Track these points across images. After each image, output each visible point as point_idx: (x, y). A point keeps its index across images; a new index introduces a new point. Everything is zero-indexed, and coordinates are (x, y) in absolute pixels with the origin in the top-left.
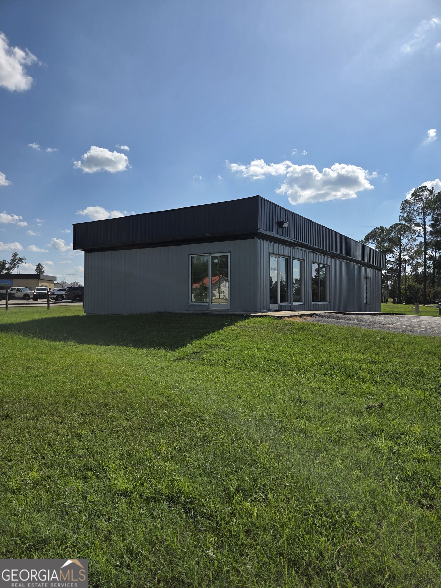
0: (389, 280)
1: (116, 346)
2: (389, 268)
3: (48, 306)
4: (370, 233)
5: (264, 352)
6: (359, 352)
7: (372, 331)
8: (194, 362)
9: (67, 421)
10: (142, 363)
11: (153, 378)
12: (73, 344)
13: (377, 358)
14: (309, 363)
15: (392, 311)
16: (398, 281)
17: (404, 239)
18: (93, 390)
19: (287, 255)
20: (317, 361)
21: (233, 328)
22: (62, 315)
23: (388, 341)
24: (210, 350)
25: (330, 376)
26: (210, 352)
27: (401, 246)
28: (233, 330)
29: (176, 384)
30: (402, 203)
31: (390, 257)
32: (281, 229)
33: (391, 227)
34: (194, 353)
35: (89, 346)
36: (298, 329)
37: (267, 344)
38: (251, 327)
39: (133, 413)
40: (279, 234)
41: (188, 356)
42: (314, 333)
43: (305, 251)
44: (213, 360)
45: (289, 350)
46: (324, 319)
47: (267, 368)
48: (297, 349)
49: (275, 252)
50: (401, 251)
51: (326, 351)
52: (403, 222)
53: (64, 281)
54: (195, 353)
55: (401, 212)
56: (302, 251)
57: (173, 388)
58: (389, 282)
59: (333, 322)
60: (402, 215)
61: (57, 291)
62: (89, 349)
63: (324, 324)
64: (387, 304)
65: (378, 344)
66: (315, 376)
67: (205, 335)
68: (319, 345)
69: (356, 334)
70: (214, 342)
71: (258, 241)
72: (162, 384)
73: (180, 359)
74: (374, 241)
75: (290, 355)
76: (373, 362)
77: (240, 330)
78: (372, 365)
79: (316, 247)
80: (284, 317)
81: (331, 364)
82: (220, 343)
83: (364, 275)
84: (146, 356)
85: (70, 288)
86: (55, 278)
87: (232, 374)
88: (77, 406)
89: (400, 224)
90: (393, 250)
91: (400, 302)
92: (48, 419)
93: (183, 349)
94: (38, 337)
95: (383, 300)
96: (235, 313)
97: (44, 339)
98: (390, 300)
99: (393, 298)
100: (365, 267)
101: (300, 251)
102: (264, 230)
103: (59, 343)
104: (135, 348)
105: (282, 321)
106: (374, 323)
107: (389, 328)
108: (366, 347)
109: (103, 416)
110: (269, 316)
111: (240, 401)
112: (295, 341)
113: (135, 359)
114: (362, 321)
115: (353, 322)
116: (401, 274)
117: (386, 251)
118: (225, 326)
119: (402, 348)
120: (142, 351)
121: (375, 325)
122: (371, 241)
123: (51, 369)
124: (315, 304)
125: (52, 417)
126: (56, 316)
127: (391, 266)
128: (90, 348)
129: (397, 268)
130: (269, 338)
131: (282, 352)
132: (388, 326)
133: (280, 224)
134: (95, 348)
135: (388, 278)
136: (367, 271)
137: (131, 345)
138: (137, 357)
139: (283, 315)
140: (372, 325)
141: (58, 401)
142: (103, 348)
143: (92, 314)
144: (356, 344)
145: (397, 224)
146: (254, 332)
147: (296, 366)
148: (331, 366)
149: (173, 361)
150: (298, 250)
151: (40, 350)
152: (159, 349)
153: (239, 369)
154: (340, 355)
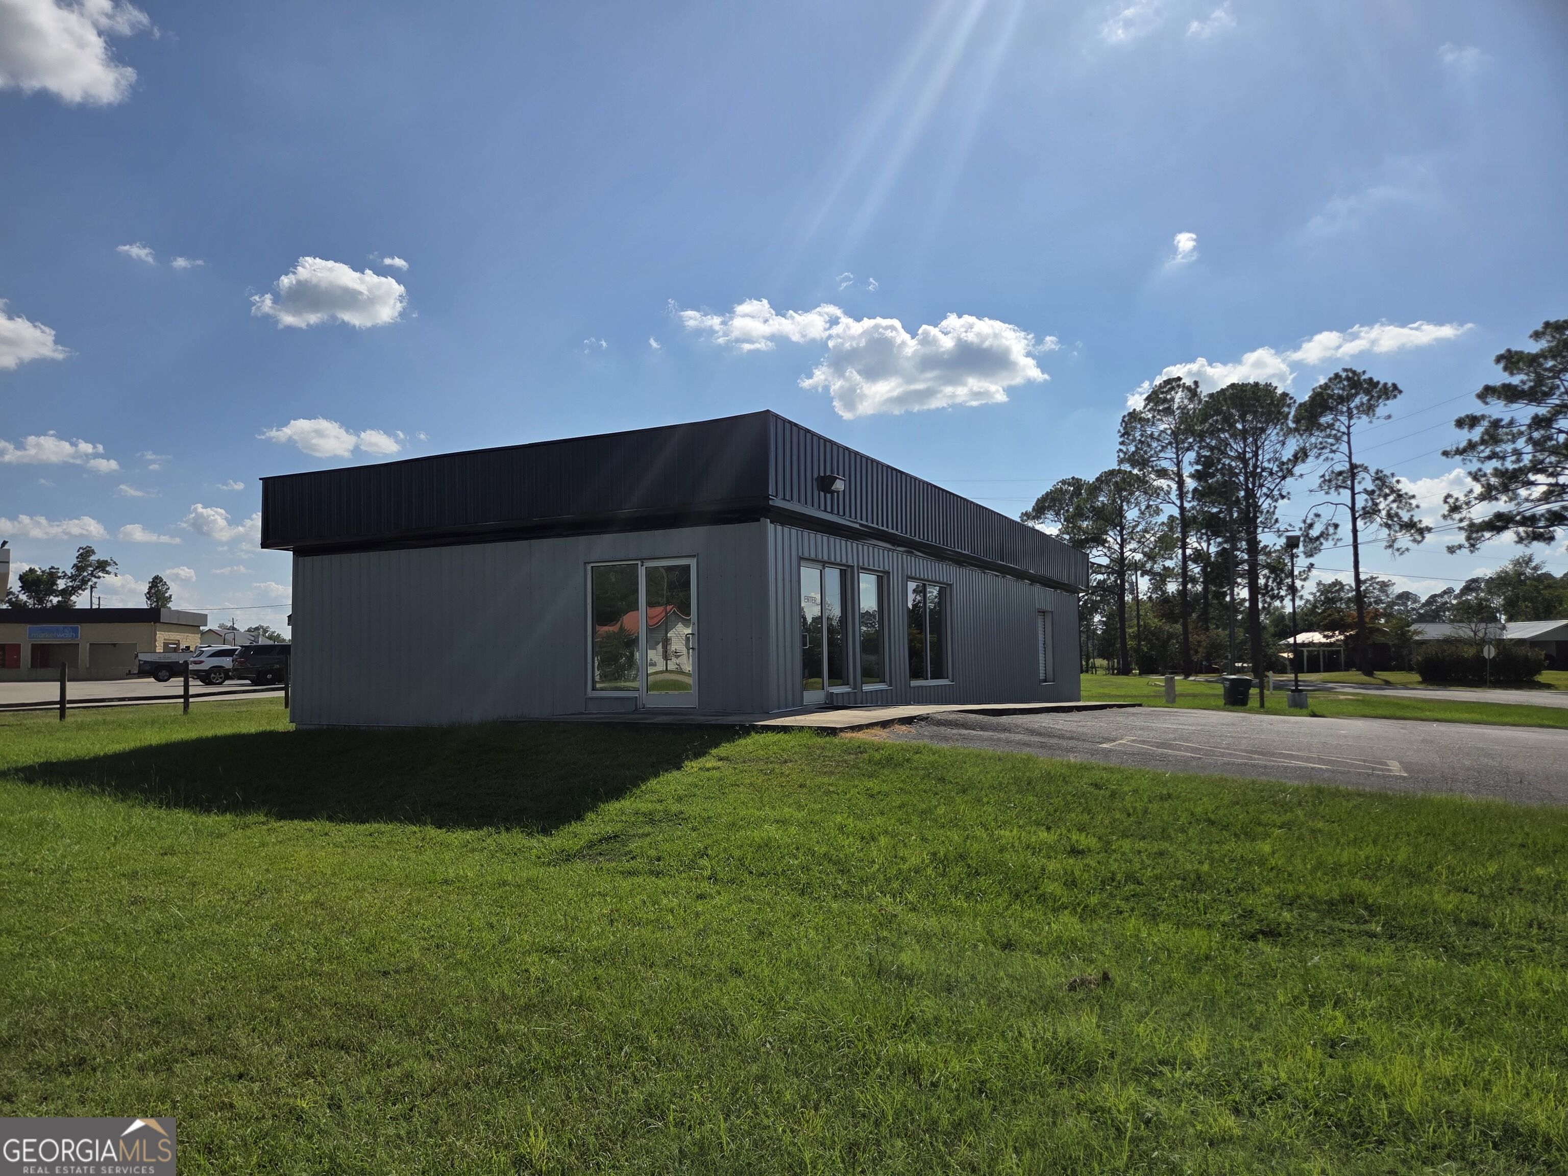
0: (1096, 612)
1: (385, 822)
2: (1095, 584)
3: (186, 705)
4: (1047, 494)
5: (793, 830)
6: (1038, 823)
7: (1069, 766)
8: (606, 865)
9: (257, 1070)
10: (461, 873)
11: (494, 920)
12: (262, 819)
13: (1084, 841)
14: (914, 861)
15: (1110, 696)
16: (1118, 617)
17: (1130, 509)
18: (326, 968)
19: (844, 561)
20: (934, 854)
21: (709, 762)
22: (226, 730)
23: (1108, 793)
24: (648, 829)
25: (969, 896)
26: (648, 835)
27: (1122, 528)
28: (708, 770)
29: (560, 936)
30: (1123, 421)
31: (1098, 556)
32: (829, 496)
33: (1097, 479)
34: (605, 839)
35: (309, 824)
36: (879, 763)
37: (800, 807)
38: (758, 760)
39: (444, 1037)
40: (822, 508)
41: (590, 847)
42: (922, 772)
43: (889, 550)
44: (659, 859)
45: (860, 824)
46: (942, 729)
47: (804, 878)
48: (879, 820)
49: (813, 556)
50: (1123, 540)
51: (954, 823)
52: (1127, 467)
53: (229, 624)
54: (608, 839)
55: (1122, 443)
56: (881, 551)
57: (553, 951)
58: (1097, 618)
59: (965, 738)
60: (1124, 448)
61: (210, 656)
62: (308, 835)
63: (945, 746)
64: (1094, 677)
65: (1083, 801)
66: (931, 898)
67: (635, 786)
68: (936, 807)
69: (1028, 774)
70: (659, 807)
71: (771, 527)
72: (522, 940)
73: (568, 857)
74: (1057, 514)
75: (863, 838)
76: (1075, 852)
77: (727, 769)
78: (1071, 861)
79: (917, 539)
80: (842, 730)
81: (970, 862)
82: (675, 808)
83: (1037, 606)
84: (473, 850)
85: (246, 649)
86: (203, 619)
87: (713, 898)
88: (284, 1021)
89: (1119, 471)
90: (1105, 537)
91: (1125, 671)
92: (202, 1066)
93: (575, 827)
94: (158, 800)
95: (1084, 663)
96: (714, 720)
97: (176, 805)
98: (1099, 662)
99: (1108, 657)
100: (1038, 586)
101: (876, 550)
102: (784, 499)
103: (221, 818)
104: (440, 828)
105: (836, 740)
106: (1071, 738)
107: (1107, 752)
108: (1055, 811)
109: (362, 1048)
110: (801, 729)
111: (740, 982)
112: (872, 796)
113: (443, 862)
114: (1040, 734)
115: (1018, 737)
116: (1126, 598)
117: (1087, 541)
118: (687, 758)
119: (1146, 811)
120: (458, 837)
121: (1071, 743)
122: (1050, 515)
123: (201, 902)
124: (918, 687)
125: (213, 1061)
126: (209, 733)
127: (1100, 577)
128: (311, 830)
129: (1116, 581)
130: (805, 790)
131: (841, 828)
132: (1104, 746)
133: (825, 484)
134: (327, 830)
135: (1094, 609)
136: (1043, 597)
137: (429, 821)
138: (447, 856)
139: (838, 722)
140: (1064, 743)
141: (228, 1007)
142: (349, 829)
143: (312, 727)
144: (1030, 802)
145: (1112, 473)
146: (766, 774)
147: (879, 870)
148: (969, 866)
149: (549, 864)
150: (871, 549)
151: (168, 842)
152: (508, 830)
153: (732, 881)
154: (991, 836)
